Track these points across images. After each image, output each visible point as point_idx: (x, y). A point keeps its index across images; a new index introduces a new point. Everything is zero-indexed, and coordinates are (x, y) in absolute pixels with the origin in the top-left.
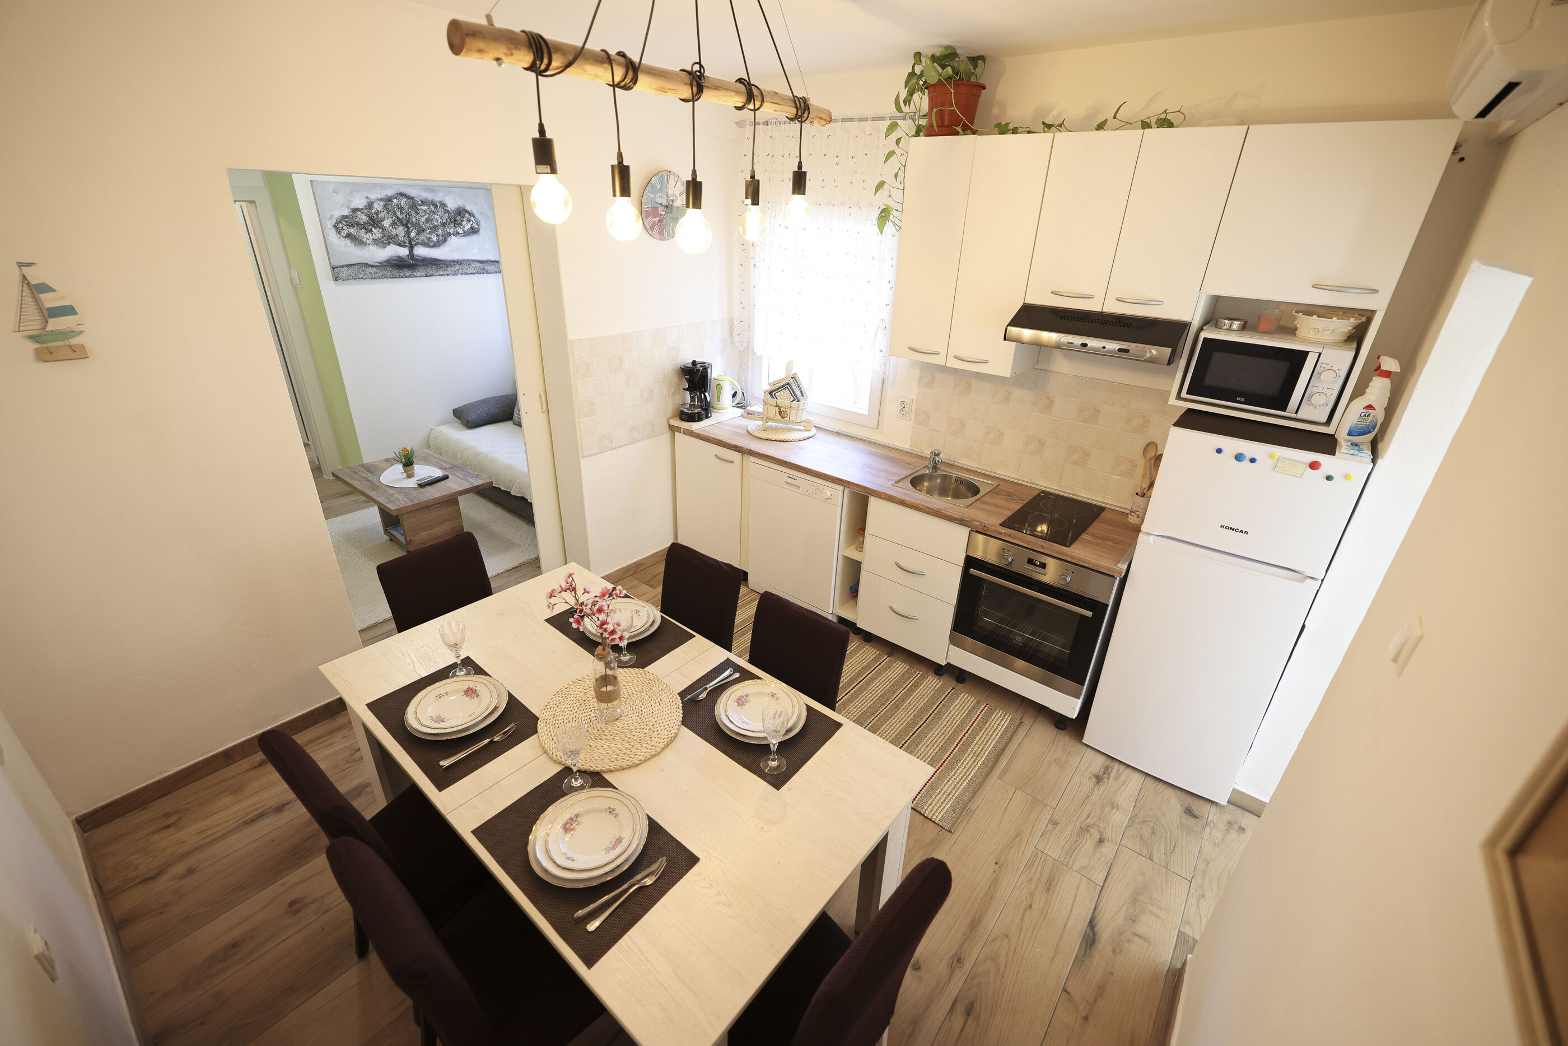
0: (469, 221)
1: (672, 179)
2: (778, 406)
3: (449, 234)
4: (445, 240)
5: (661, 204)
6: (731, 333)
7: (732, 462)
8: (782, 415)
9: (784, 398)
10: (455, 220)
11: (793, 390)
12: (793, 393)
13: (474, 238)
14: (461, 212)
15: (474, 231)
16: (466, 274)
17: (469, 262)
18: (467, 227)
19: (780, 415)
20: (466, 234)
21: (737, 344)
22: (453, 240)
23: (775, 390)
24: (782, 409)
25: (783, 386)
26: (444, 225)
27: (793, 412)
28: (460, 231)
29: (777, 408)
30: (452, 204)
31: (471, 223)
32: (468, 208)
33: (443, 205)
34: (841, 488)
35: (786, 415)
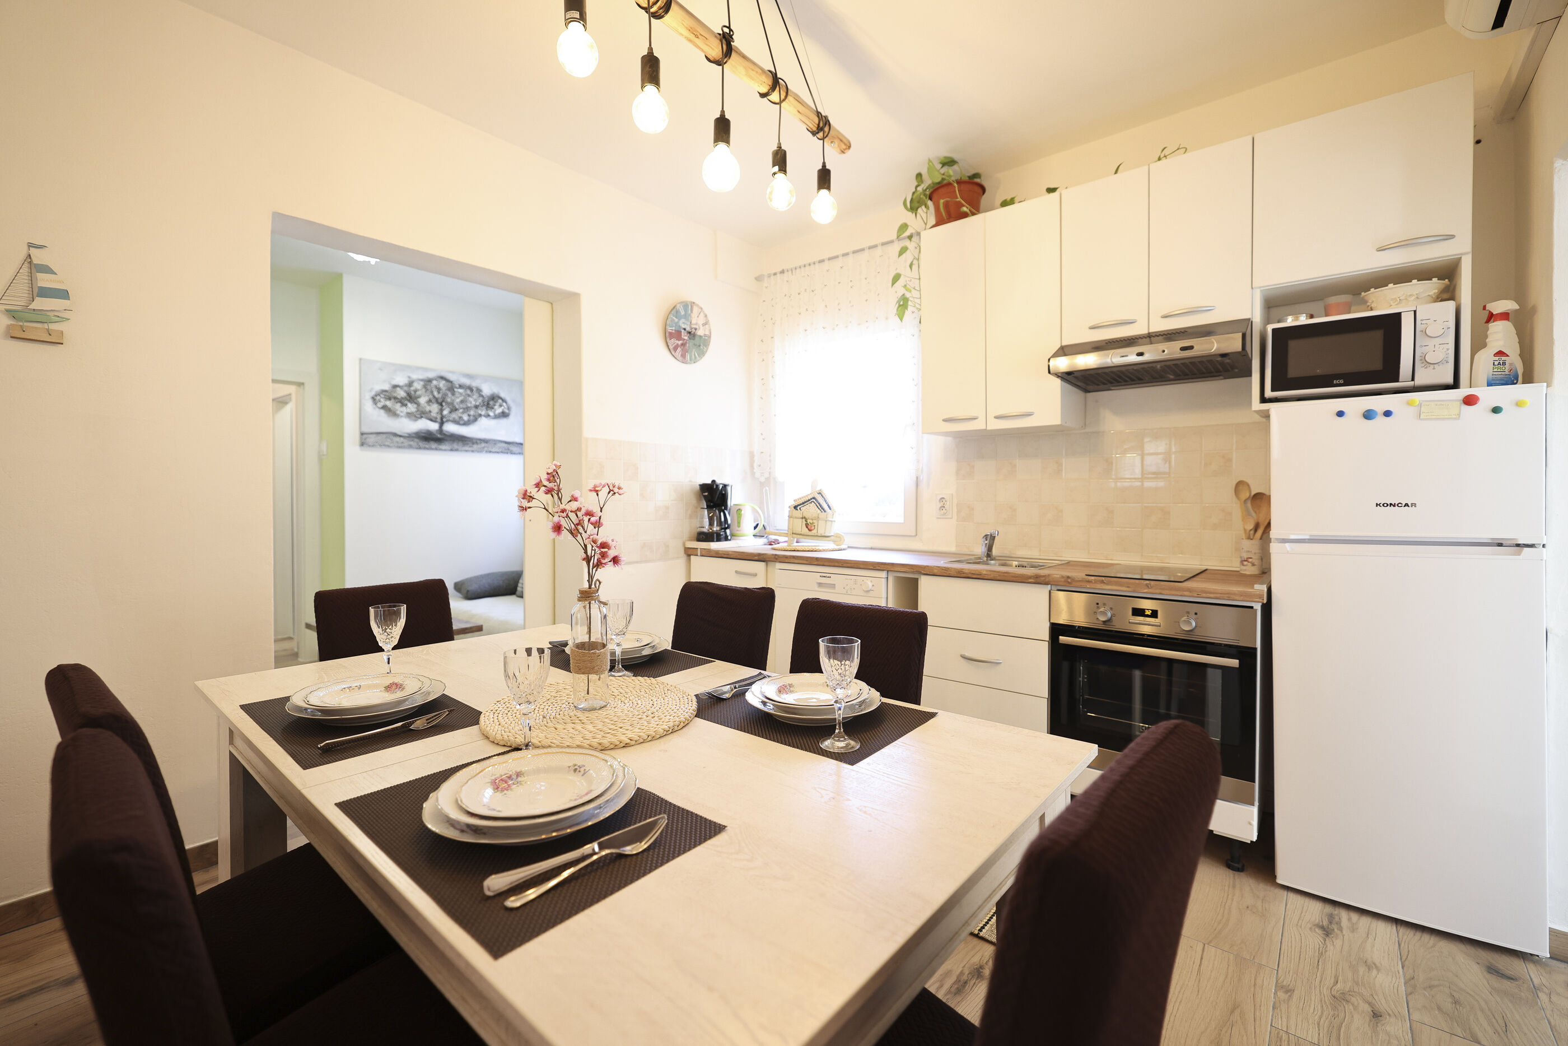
0: (501, 406)
1: (695, 309)
2: (805, 518)
3: (480, 415)
4: (475, 420)
5: (685, 329)
6: (752, 466)
7: (756, 575)
8: (809, 527)
9: (811, 510)
10: (488, 404)
11: (819, 504)
12: (820, 507)
13: (503, 421)
14: (494, 398)
15: (504, 415)
16: (490, 452)
17: (495, 442)
18: (499, 410)
19: (807, 527)
20: (497, 417)
21: (758, 475)
22: (483, 422)
23: (801, 504)
24: (809, 521)
25: (809, 500)
26: (476, 407)
27: (821, 523)
28: (491, 414)
29: (804, 520)
30: (487, 390)
31: (503, 407)
32: (502, 395)
33: (479, 390)
34: (884, 574)
35: (813, 528)
